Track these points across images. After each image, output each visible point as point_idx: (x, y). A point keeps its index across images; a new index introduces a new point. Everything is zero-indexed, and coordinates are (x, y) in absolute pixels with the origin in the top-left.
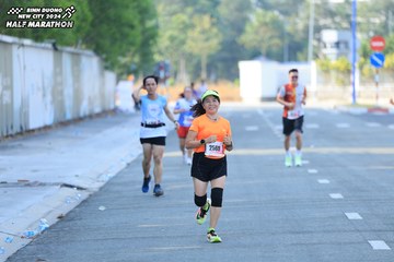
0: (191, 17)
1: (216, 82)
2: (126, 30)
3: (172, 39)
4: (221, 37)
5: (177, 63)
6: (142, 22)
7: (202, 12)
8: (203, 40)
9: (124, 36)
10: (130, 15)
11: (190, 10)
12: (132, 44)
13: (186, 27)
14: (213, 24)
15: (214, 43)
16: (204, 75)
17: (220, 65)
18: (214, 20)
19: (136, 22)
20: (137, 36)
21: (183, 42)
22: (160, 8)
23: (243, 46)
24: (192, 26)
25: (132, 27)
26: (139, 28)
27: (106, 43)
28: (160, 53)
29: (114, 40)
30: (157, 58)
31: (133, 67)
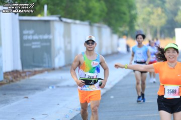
0: (152, 9)
1: (164, 39)
2: (122, 15)
3: (144, 19)
4: (167, 18)
5: (146, 30)
6: (130, 12)
7: (157, 6)
8: (158, 19)
9: (121, 18)
10: (124, 8)
11: (152, 5)
12: (125, 22)
13: (150, 13)
14: (163, 12)
15: (163, 21)
16: (158, 36)
17: (166, 31)
18: (164, 10)
19: (127, 12)
20: (127, 18)
21: (149, 21)
22: (138, 5)
23: (177, 22)
24: (153, 13)
25: (125, 14)
26: (128, 14)
27: (113, 22)
28: (138, 26)
29: (117, 20)
30: (137, 28)
31: (126, 32)
